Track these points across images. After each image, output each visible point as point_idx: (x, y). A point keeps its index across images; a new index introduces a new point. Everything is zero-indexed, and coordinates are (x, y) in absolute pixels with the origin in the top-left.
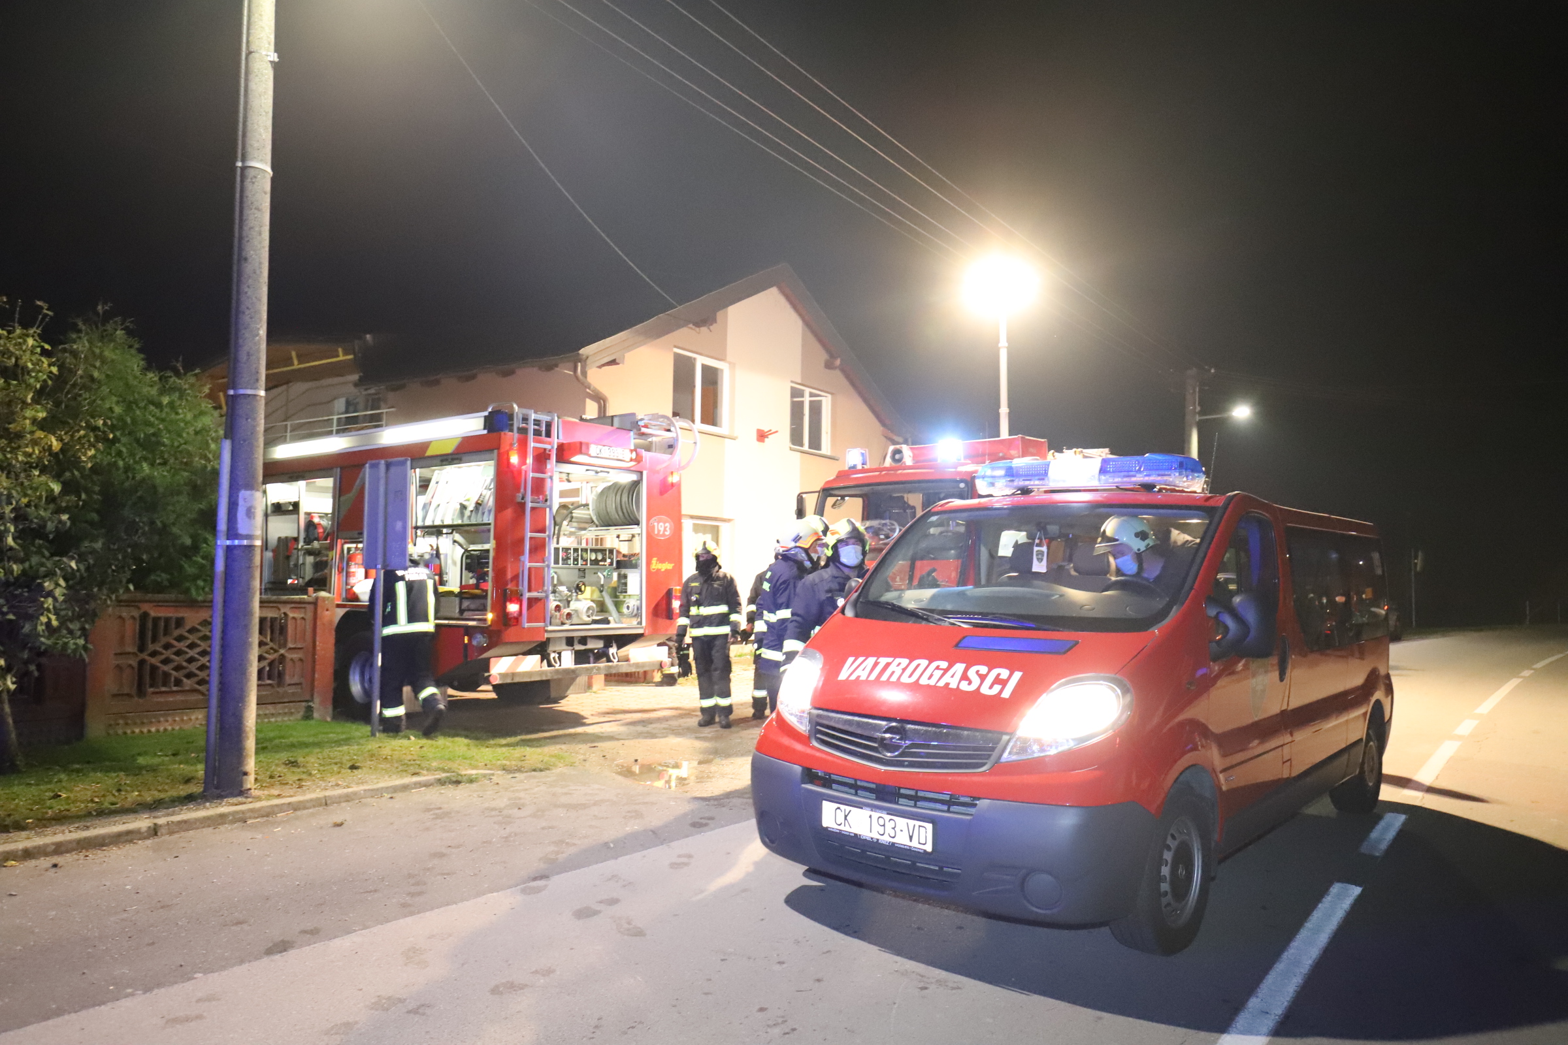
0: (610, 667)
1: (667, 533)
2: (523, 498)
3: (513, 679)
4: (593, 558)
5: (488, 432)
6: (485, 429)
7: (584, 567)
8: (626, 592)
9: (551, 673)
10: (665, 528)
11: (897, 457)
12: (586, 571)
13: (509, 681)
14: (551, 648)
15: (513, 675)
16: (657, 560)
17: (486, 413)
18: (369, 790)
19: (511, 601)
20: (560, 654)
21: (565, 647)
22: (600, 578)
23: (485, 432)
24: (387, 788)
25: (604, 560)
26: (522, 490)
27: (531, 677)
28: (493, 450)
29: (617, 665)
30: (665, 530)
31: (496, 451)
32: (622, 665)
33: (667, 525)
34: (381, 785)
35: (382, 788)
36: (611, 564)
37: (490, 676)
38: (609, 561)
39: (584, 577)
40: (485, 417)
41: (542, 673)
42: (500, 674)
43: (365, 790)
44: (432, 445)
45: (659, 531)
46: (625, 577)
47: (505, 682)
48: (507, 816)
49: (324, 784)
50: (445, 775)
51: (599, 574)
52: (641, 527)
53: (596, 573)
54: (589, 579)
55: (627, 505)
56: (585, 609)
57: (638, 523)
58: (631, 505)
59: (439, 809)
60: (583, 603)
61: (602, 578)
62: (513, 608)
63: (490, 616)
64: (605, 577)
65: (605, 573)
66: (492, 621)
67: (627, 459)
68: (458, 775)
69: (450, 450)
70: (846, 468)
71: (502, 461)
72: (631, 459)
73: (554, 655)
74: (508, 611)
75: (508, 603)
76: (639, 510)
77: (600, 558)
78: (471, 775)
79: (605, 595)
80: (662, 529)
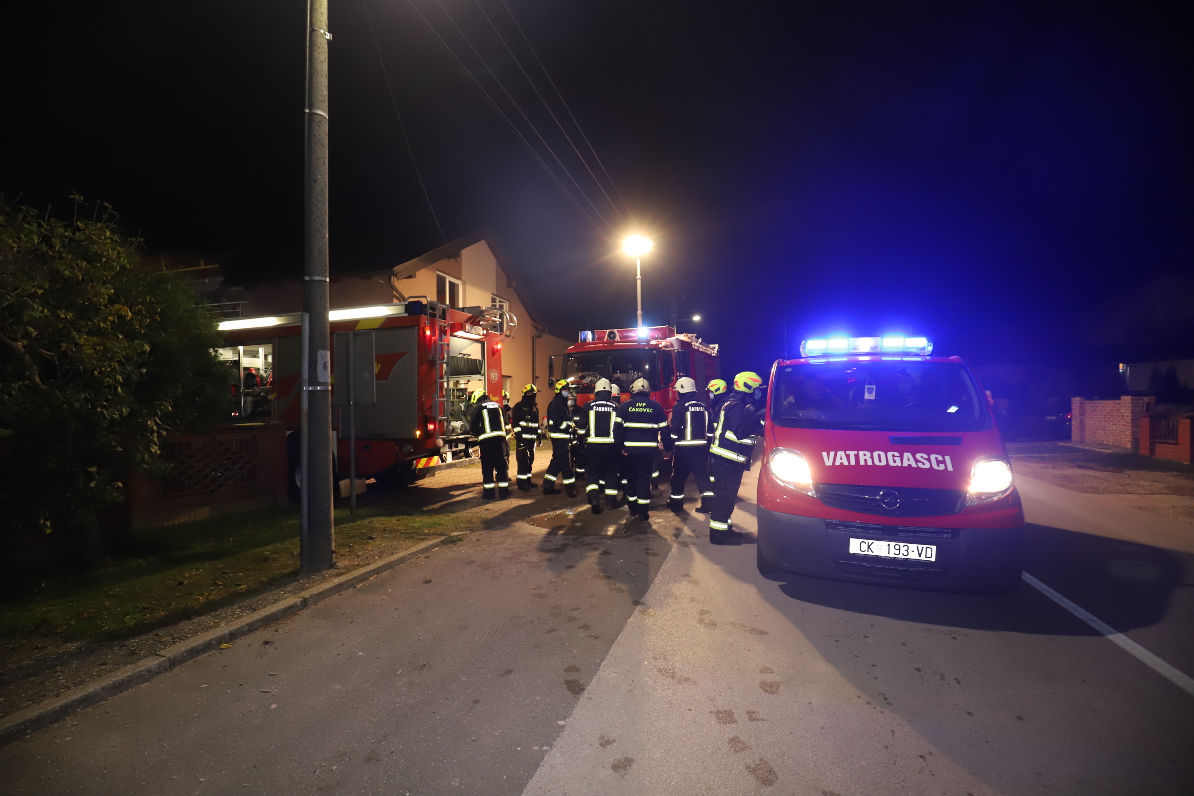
0: (471, 461)
1: (496, 379)
2: (433, 358)
4: (458, 395)
5: (409, 315)
6: (406, 313)
7: (454, 400)
9: (445, 466)
10: (495, 376)
11: (612, 336)
12: (455, 403)
14: (442, 451)
15: (428, 469)
16: (492, 395)
17: (407, 303)
18: (411, 553)
19: (430, 424)
20: (446, 454)
21: (448, 450)
22: (462, 407)
23: (407, 315)
24: (419, 551)
25: (463, 396)
26: (433, 352)
28: (415, 326)
30: (495, 378)
31: (416, 327)
33: (496, 374)
34: (415, 549)
35: (417, 551)
38: (465, 396)
39: (453, 406)
40: (406, 305)
41: (440, 467)
42: (421, 469)
43: (409, 554)
44: (360, 324)
45: (492, 378)
48: (528, 562)
49: (372, 553)
50: (443, 538)
51: (460, 404)
52: (483, 376)
53: (459, 404)
54: (456, 408)
55: (473, 363)
56: (460, 426)
57: (480, 373)
58: (475, 363)
59: (474, 562)
60: (459, 422)
61: (463, 407)
62: (431, 427)
63: (418, 433)
64: (464, 406)
65: (464, 404)
66: (420, 436)
67: (481, 334)
68: (450, 537)
69: (376, 326)
70: (580, 342)
71: (421, 334)
72: (483, 334)
73: (444, 455)
74: (428, 429)
75: (428, 424)
76: (481, 365)
77: (461, 395)
78: (457, 536)
79: (463, 417)
80: (493, 377)
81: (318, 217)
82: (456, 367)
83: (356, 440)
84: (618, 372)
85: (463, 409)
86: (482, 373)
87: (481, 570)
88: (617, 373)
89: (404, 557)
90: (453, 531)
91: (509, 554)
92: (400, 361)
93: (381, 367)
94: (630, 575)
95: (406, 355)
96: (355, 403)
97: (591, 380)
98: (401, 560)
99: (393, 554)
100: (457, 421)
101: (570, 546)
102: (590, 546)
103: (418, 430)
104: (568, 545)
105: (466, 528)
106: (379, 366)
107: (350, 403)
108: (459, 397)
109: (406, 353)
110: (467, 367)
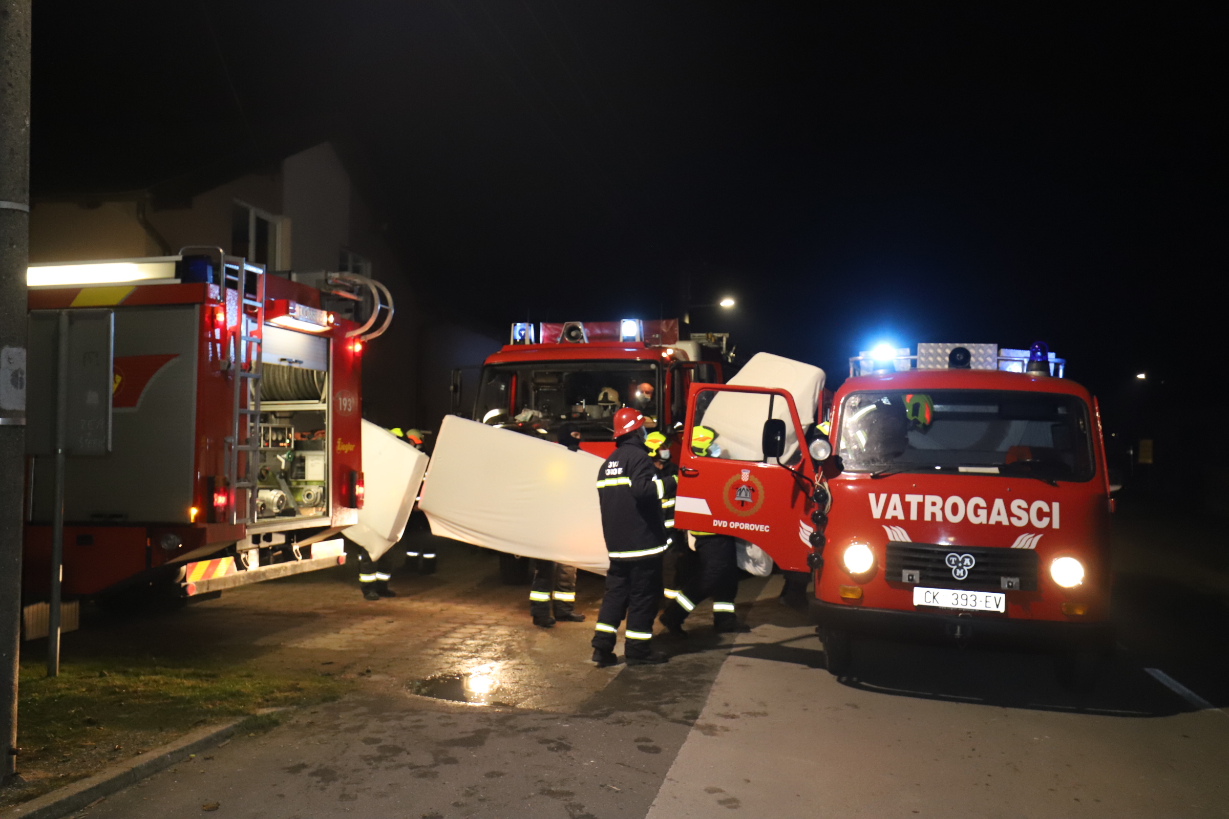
0: (295, 567)
1: (350, 410)
3: (208, 589)
4: (274, 438)
5: (183, 282)
6: (177, 277)
7: (267, 448)
8: (304, 478)
9: (243, 577)
10: (348, 403)
11: (573, 334)
12: (267, 454)
13: (205, 591)
14: (238, 548)
15: (209, 582)
16: (341, 441)
17: (179, 258)
18: (175, 752)
19: (219, 494)
20: (247, 553)
21: (251, 545)
22: (280, 462)
23: (178, 281)
24: (192, 746)
25: (283, 441)
26: (229, 356)
27: (225, 585)
28: (194, 304)
29: (302, 564)
30: (348, 407)
31: (197, 307)
32: (306, 563)
33: (350, 400)
34: (183, 742)
35: (187, 747)
36: (289, 445)
37: (186, 586)
38: (288, 441)
39: (264, 461)
40: (177, 263)
41: (235, 579)
42: (196, 583)
43: (171, 753)
44: (82, 292)
45: (343, 407)
46: (302, 460)
47: (201, 592)
48: (412, 767)
49: (93, 752)
50: (240, 719)
51: (278, 457)
52: (324, 402)
53: (275, 456)
54: (269, 463)
55: (305, 377)
56: (276, 500)
57: (319, 398)
58: (310, 376)
59: (304, 766)
60: (274, 492)
61: (283, 461)
62: (220, 500)
63: (194, 512)
64: (286, 460)
65: (285, 456)
66: (196, 517)
67: (325, 323)
68: (255, 717)
69: (115, 301)
70: (512, 343)
71: (206, 319)
72: (328, 323)
73: (243, 556)
74: (215, 504)
75: (215, 495)
76: (322, 382)
77: (280, 438)
78: (268, 715)
79: (283, 482)
80: (345, 405)
81: (10, 85)
82: (272, 383)
83: (66, 524)
84: (583, 402)
85: (283, 467)
86: (323, 398)
87: (318, 782)
88: (581, 404)
89: (162, 759)
90: (260, 706)
91: (373, 750)
92: (162, 370)
93: (122, 381)
94: (610, 789)
95: (174, 361)
96: (66, 452)
97: (532, 416)
98: (157, 766)
99: (138, 754)
100: (271, 489)
101: (492, 734)
102: (530, 734)
103: (193, 506)
104: (487, 731)
105: (286, 701)
106: (119, 379)
107: (56, 451)
108: (276, 443)
109: (175, 356)
110: (294, 386)
